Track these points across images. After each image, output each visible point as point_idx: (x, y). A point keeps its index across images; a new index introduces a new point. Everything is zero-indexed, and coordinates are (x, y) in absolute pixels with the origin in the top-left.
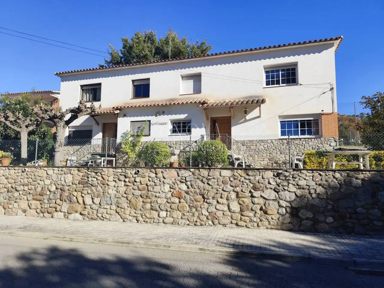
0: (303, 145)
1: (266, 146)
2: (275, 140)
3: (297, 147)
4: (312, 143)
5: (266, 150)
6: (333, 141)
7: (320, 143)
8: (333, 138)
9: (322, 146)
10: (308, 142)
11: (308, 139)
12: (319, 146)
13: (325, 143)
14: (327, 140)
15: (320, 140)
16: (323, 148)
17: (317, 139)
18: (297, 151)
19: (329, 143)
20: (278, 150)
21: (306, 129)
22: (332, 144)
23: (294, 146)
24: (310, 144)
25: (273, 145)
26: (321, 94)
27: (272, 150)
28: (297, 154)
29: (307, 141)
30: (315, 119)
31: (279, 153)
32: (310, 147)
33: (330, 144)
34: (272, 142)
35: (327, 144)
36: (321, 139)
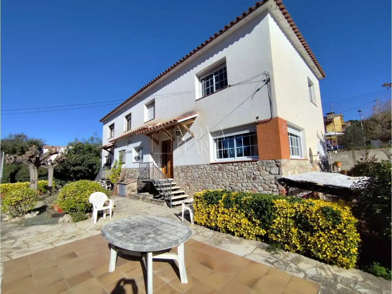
0: (236, 172)
1: (199, 173)
2: (207, 165)
3: (230, 175)
4: (246, 169)
5: (200, 178)
6: (274, 165)
7: (257, 168)
8: (274, 160)
9: (259, 174)
10: (241, 168)
11: (241, 163)
12: (255, 174)
13: (263, 169)
14: (265, 163)
15: (257, 164)
16: (260, 177)
17: (253, 163)
18: (230, 181)
19: (268, 169)
20: (210, 178)
21: (243, 147)
22: (273, 171)
23: (227, 174)
24: (243, 170)
25: (205, 171)
26: (255, 93)
27: (205, 178)
28: (230, 184)
29: (240, 166)
30: (251, 131)
31: (211, 182)
32: (243, 175)
33: (270, 172)
34: (205, 168)
35: (266, 171)
36: (258, 162)
